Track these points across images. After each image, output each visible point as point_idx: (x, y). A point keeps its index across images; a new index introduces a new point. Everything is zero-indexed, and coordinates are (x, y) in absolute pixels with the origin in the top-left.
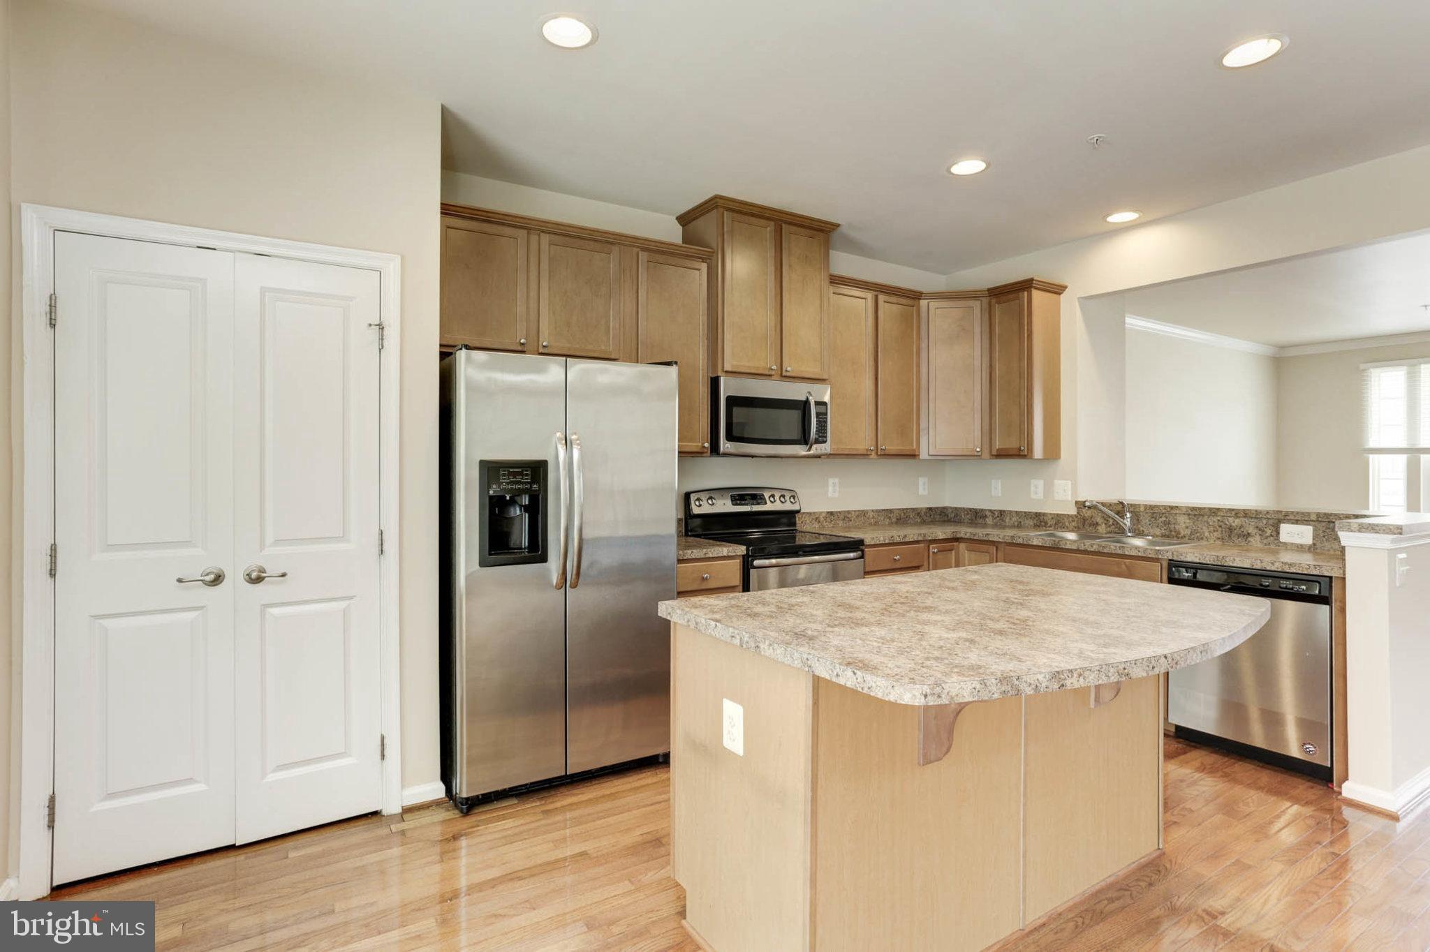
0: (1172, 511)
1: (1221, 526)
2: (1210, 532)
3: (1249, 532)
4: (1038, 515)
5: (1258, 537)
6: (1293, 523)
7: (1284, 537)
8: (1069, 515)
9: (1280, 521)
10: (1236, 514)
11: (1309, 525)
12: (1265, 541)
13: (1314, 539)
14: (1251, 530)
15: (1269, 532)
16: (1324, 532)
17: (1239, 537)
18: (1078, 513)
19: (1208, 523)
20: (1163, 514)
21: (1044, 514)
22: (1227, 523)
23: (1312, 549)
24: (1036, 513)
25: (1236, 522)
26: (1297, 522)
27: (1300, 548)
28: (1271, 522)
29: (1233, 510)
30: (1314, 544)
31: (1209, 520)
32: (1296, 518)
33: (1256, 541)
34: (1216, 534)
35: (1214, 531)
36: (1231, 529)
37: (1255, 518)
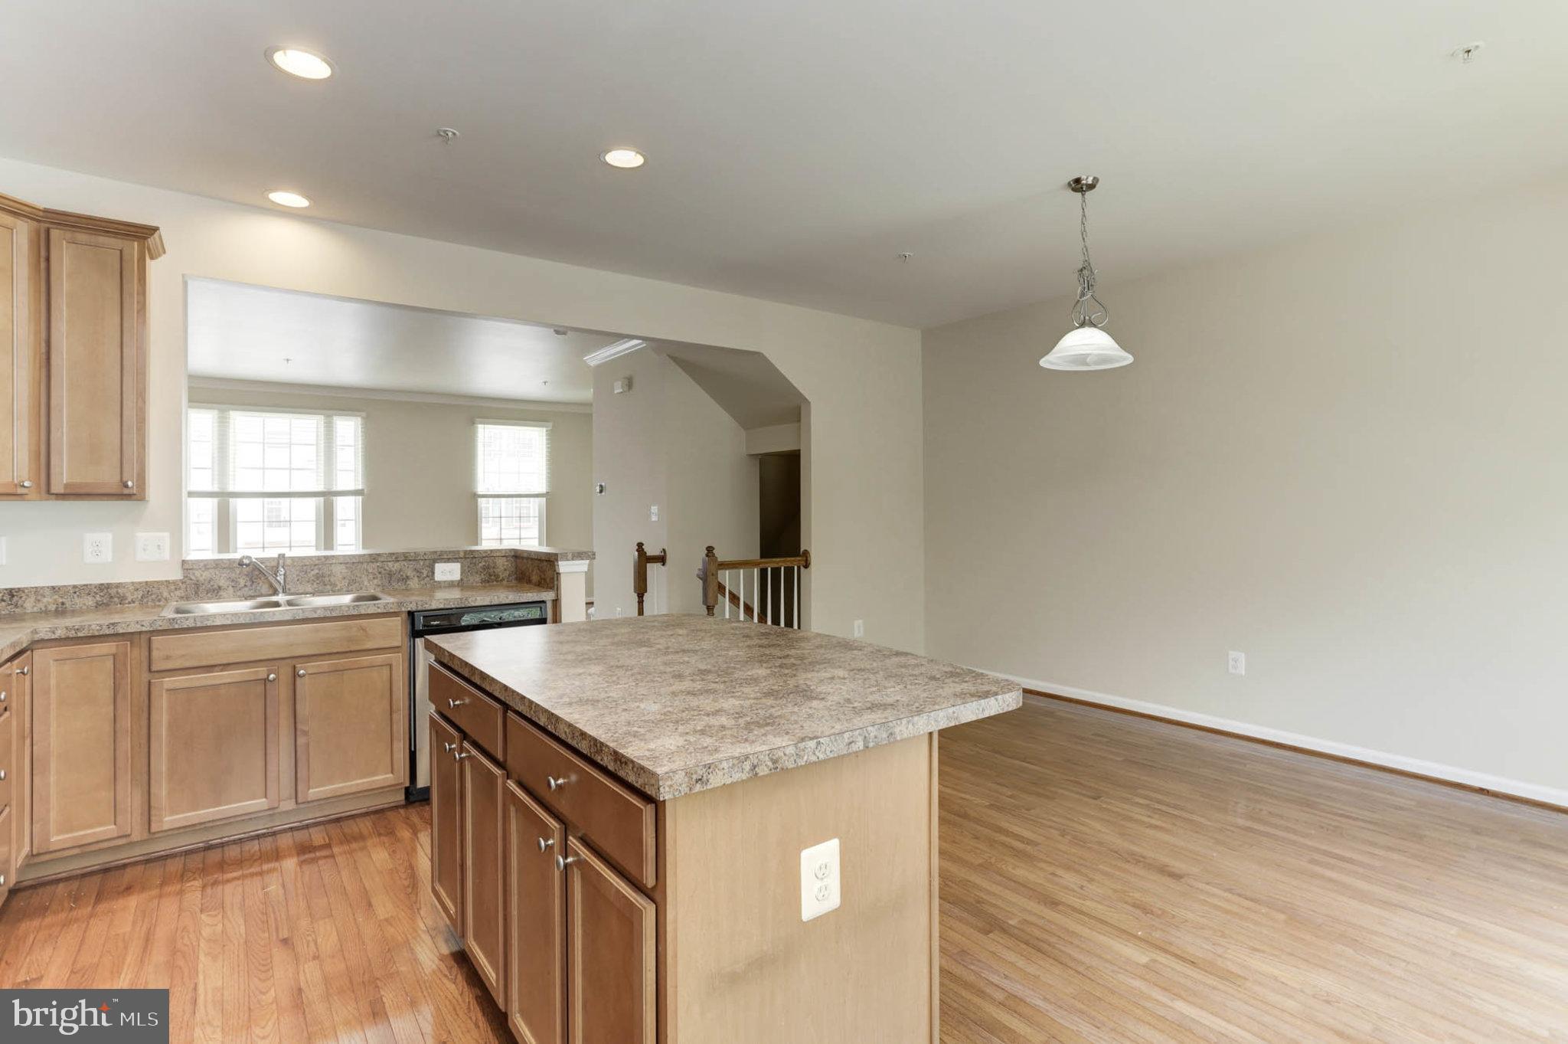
0: (328, 562)
1: (380, 573)
2: (369, 581)
3: (408, 574)
4: (102, 588)
5: (416, 579)
6: (445, 562)
7: (438, 577)
8: (168, 582)
9: (435, 561)
10: (396, 558)
11: (458, 562)
12: (422, 582)
13: (461, 575)
14: (410, 573)
15: (425, 573)
16: (468, 567)
17: (398, 581)
18: (185, 577)
19: (367, 570)
20: (315, 565)
21: (118, 586)
22: (387, 568)
23: (460, 584)
24: (102, 584)
25: (394, 567)
26: (448, 560)
27: (451, 585)
28: (427, 562)
29: (393, 554)
30: (462, 579)
31: (369, 568)
32: (448, 557)
33: (414, 583)
34: (375, 581)
35: (374, 578)
36: (390, 575)
37: (414, 560)
